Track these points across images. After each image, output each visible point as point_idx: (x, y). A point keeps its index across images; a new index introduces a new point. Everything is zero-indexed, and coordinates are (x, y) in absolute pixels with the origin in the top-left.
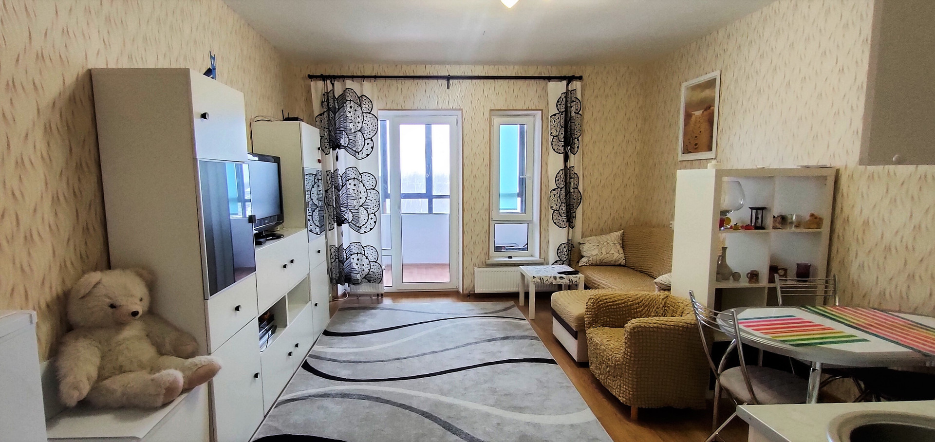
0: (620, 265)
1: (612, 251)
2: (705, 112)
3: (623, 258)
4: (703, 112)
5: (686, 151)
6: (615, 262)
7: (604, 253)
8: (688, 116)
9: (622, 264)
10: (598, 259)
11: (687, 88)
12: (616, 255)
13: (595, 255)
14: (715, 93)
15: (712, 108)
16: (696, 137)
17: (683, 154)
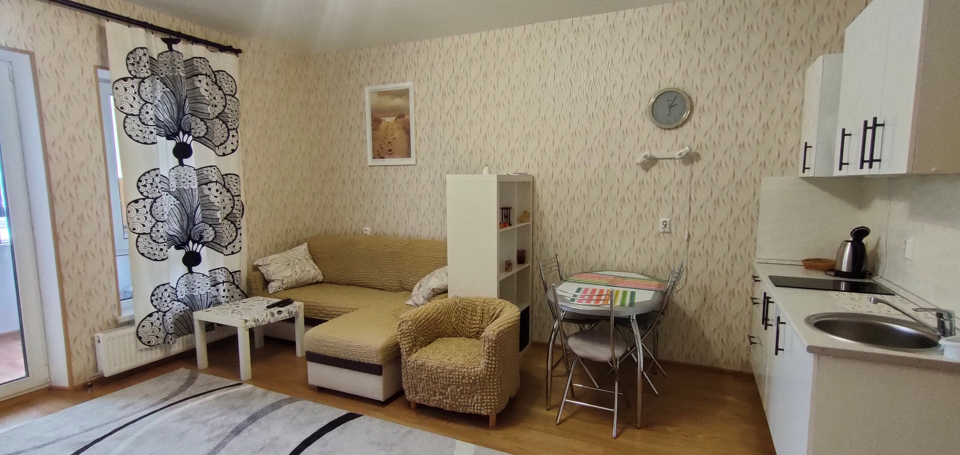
0: (317, 283)
1: (308, 268)
2: (398, 119)
3: (321, 273)
4: (396, 119)
5: (378, 155)
6: (313, 279)
7: (299, 272)
8: (376, 122)
9: (320, 280)
10: (294, 280)
11: (372, 93)
12: (313, 272)
13: (289, 277)
14: (408, 102)
15: (406, 117)
16: (390, 143)
17: (374, 158)
